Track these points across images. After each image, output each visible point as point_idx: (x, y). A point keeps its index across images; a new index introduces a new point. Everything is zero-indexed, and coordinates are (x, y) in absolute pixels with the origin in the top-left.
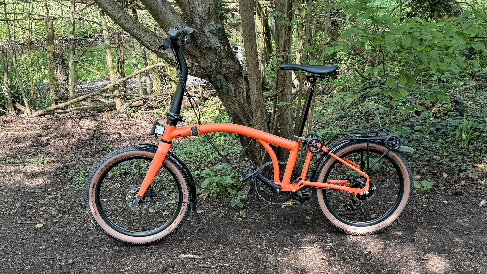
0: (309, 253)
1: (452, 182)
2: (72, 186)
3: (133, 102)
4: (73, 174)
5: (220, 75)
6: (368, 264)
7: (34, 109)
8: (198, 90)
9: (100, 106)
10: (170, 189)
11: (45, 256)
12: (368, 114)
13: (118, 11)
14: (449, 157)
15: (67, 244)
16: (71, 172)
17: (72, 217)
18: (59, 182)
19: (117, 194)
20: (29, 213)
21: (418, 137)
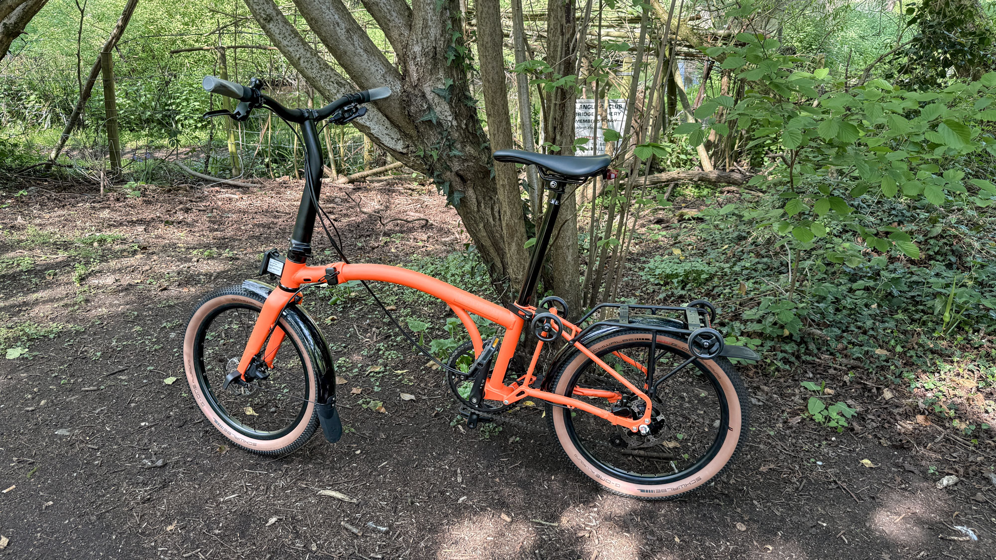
1: (898, 413)
5: (448, 173)
11: (136, 443)
13: (297, 48)
14: (908, 355)
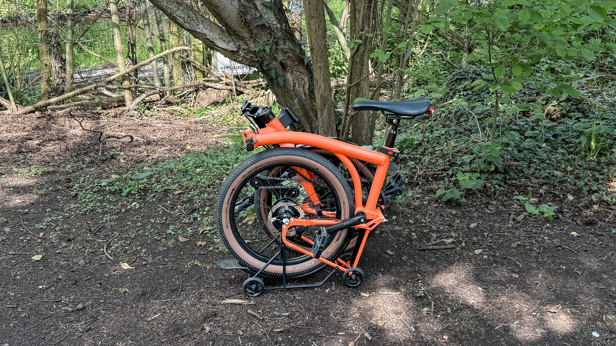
0: (395, 300)
1: (581, 206)
2: (78, 205)
3: (147, 96)
4: (78, 189)
5: (275, 62)
6: (477, 317)
7: (21, 103)
8: (230, 81)
9: (105, 100)
10: (204, 211)
11: (46, 299)
12: (458, 114)
14: (575, 173)
15: (74, 282)
16: (74, 187)
17: (79, 247)
18: (60, 200)
19: (136, 216)
20: (22, 240)
21: (530, 145)
